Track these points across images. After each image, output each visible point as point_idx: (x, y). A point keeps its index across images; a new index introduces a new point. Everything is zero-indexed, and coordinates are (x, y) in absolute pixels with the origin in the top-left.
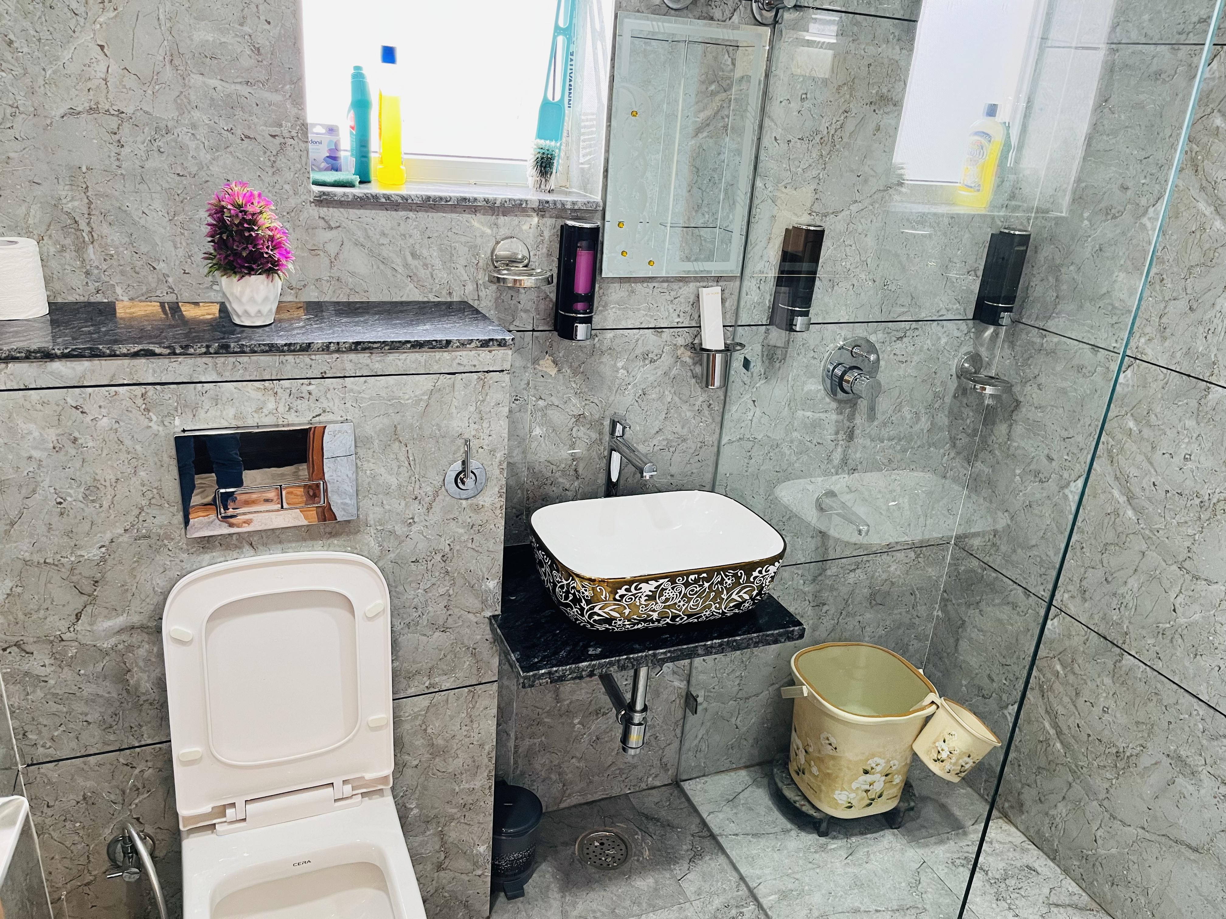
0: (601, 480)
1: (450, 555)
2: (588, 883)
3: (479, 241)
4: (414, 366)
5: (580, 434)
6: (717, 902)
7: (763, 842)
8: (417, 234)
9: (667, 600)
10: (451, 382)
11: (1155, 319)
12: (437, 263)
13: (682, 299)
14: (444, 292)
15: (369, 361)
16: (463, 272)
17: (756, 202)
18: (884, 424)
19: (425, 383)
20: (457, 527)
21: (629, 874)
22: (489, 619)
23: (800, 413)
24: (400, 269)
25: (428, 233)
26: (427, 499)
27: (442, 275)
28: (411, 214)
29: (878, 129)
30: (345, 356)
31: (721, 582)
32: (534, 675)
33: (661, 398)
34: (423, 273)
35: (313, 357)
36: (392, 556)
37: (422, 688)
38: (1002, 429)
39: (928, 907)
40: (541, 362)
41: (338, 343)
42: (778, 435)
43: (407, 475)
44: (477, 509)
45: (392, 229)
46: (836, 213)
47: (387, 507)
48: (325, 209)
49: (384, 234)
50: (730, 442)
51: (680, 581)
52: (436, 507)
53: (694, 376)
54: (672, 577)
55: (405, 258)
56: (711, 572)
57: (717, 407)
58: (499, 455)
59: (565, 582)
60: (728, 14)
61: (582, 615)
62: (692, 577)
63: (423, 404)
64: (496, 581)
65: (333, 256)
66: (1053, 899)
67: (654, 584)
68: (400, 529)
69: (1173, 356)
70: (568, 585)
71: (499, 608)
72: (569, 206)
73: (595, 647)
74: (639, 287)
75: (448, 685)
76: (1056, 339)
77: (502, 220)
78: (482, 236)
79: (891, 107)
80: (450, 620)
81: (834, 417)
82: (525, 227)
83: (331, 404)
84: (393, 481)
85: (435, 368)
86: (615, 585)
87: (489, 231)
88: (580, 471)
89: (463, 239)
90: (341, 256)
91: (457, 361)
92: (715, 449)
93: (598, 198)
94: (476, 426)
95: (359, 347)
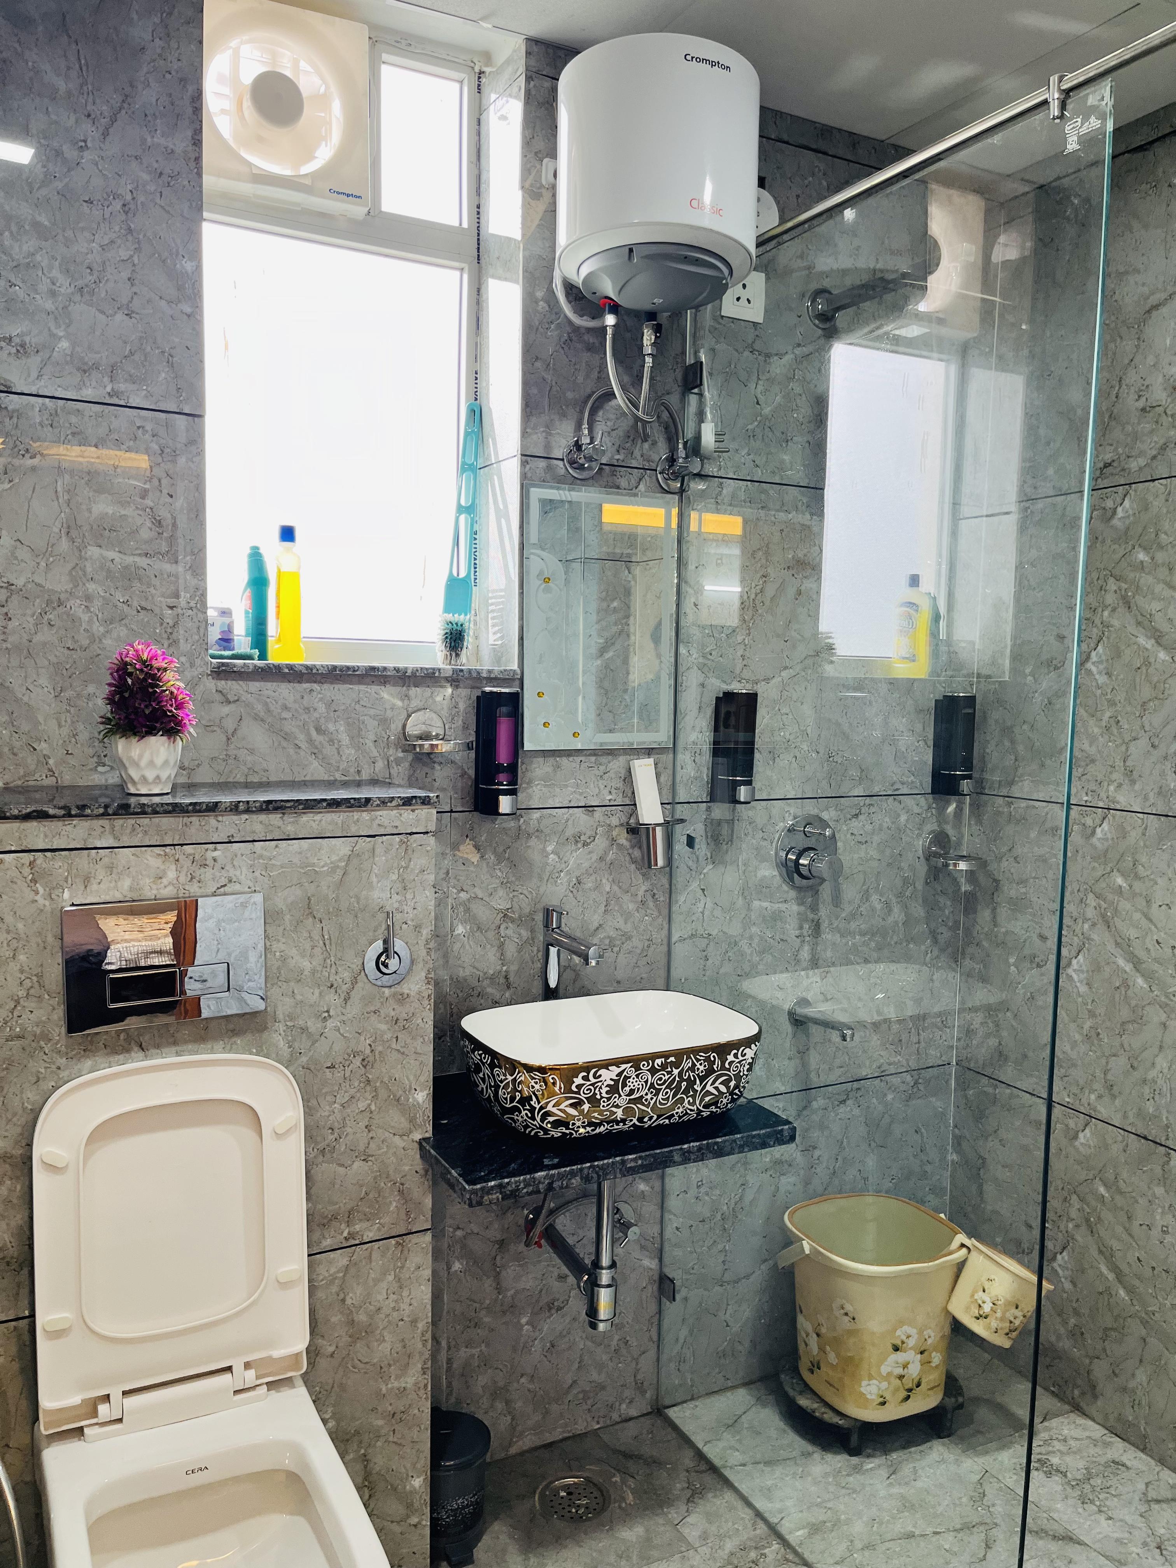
0: (537, 988)
1: (371, 1059)
2: (558, 1540)
3: (389, 714)
4: (330, 827)
5: (509, 932)
6: (730, 1545)
7: (779, 1471)
8: (322, 708)
9: (632, 1092)
10: (370, 846)
11: (1119, 763)
12: (345, 739)
13: (611, 774)
14: (352, 770)
15: (280, 823)
16: (373, 749)
17: (681, 669)
18: (853, 916)
19: (342, 847)
20: (380, 1022)
21: (611, 1525)
22: (420, 1143)
23: (756, 904)
24: (304, 745)
25: (334, 707)
26: (345, 987)
27: (349, 752)
28: (316, 686)
29: (799, 593)
30: (254, 817)
31: (692, 1068)
32: (482, 1189)
33: (598, 887)
34: (329, 750)
35: (220, 818)
36: (304, 1059)
37: (339, 1240)
38: (984, 915)
39: (998, 1521)
40: (462, 848)
41: (248, 802)
42: (734, 930)
43: (321, 957)
44: (402, 999)
45: (295, 701)
46: (767, 680)
47: (299, 997)
48: (223, 682)
49: (285, 708)
50: (682, 940)
51: (645, 1066)
52: (356, 995)
53: (633, 861)
54: (635, 1061)
55: (308, 734)
56: (680, 1054)
57: (662, 898)
58: (426, 932)
59: (510, 1078)
60: (633, 482)
61: (533, 1118)
62: (659, 1061)
63: (340, 872)
64: (426, 1092)
65: (230, 732)
66: (1152, 1494)
67: (615, 1070)
68: (314, 1026)
69: (1146, 798)
70: (515, 1080)
71: (430, 1128)
72: (484, 675)
73: (552, 1159)
74: (564, 761)
75: (369, 1236)
76: (1023, 804)
77: (413, 691)
78: (392, 709)
79: (809, 571)
80: (373, 1145)
81: (795, 908)
82: (439, 699)
83: (238, 873)
84: (306, 965)
85: (354, 830)
86: (569, 1072)
87: (399, 703)
88: (512, 979)
89: (372, 712)
90: (239, 733)
91: (377, 822)
92: (664, 948)
93: (515, 666)
94: (399, 898)
95: (271, 807)
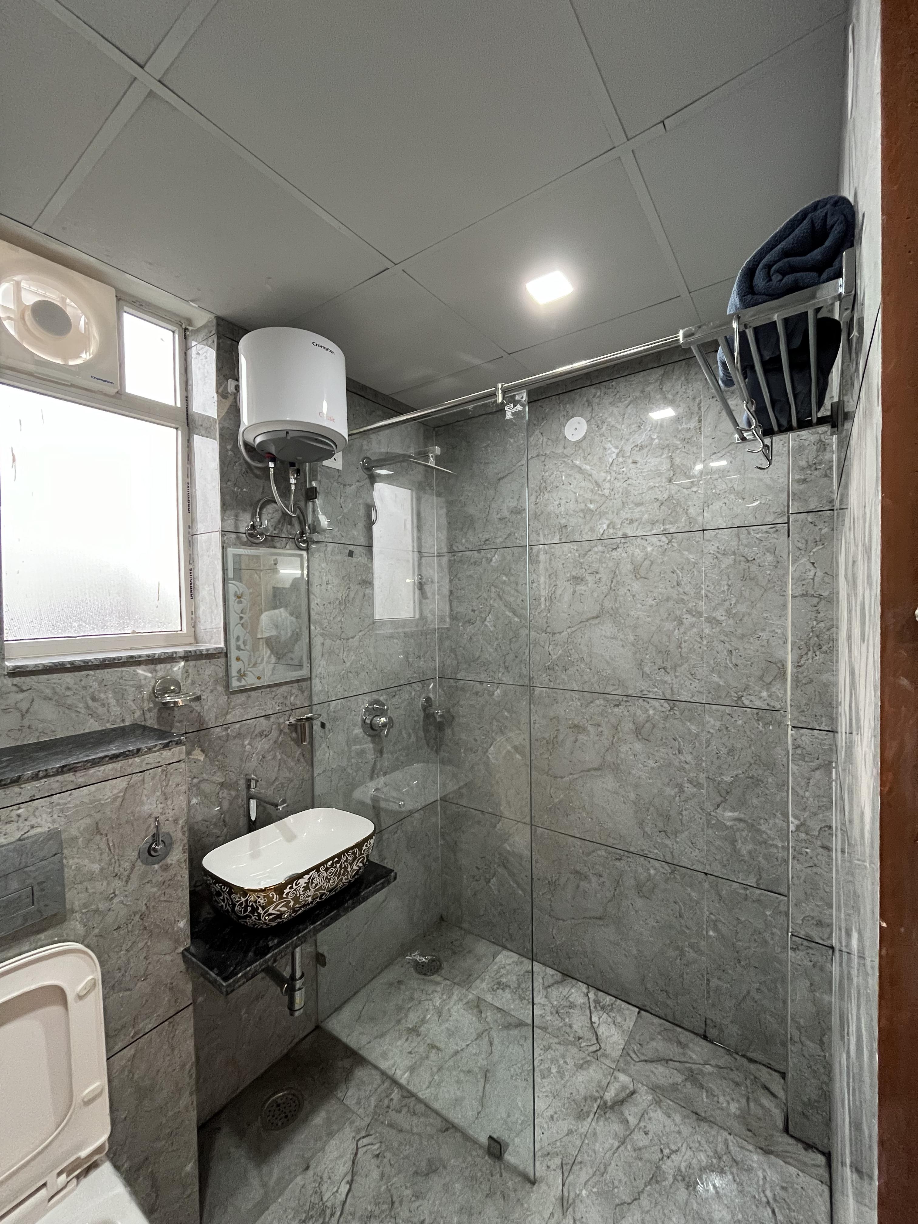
0: (243, 822)
1: (147, 913)
3: (143, 682)
4: (112, 773)
5: (225, 795)
7: (388, 1039)
8: (95, 685)
9: (316, 885)
10: (141, 778)
11: (502, 665)
12: (113, 702)
13: (279, 696)
14: (118, 721)
15: (73, 778)
16: (132, 704)
17: (312, 636)
18: (395, 743)
19: (122, 783)
20: (152, 887)
21: (307, 1120)
22: (182, 953)
23: (354, 748)
24: (83, 711)
25: (104, 683)
26: (126, 873)
27: (116, 710)
28: (91, 672)
29: (365, 595)
30: (52, 779)
31: (346, 861)
32: (234, 981)
33: (274, 758)
34: (101, 710)
35: (23, 786)
36: (97, 931)
37: (128, 1040)
38: (448, 731)
40: (194, 753)
41: (46, 770)
42: (344, 763)
43: (107, 859)
44: (166, 868)
45: (75, 684)
46: (353, 638)
47: (91, 891)
48: (18, 679)
49: (68, 689)
50: (319, 774)
51: (322, 869)
52: (134, 877)
53: (293, 739)
54: (317, 868)
55: (86, 703)
56: (339, 856)
57: (308, 756)
58: (181, 822)
59: (243, 900)
61: (260, 919)
62: (329, 863)
63: (120, 800)
64: (185, 920)
65: (24, 711)
67: (307, 877)
68: (102, 906)
69: (514, 679)
70: (247, 900)
71: (189, 941)
72: (204, 652)
73: (273, 940)
74: (253, 693)
75: (150, 1026)
76: (463, 682)
77: (159, 667)
78: (145, 679)
79: (368, 585)
80: (150, 967)
81: (371, 746)
82: (175, 669)
83: (39, 820)
84: (96, 867)
85: (129, 770)
86: (281, 887)
87: (150, 675)
88: (227, 820)
89: (131, 683)
90: (31, 710)
91: (146, 761)
92: (310, 781)
93: (222, 645)
94: (162, 806)
95: (65, 769)
